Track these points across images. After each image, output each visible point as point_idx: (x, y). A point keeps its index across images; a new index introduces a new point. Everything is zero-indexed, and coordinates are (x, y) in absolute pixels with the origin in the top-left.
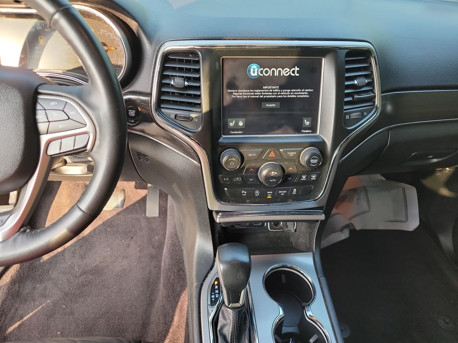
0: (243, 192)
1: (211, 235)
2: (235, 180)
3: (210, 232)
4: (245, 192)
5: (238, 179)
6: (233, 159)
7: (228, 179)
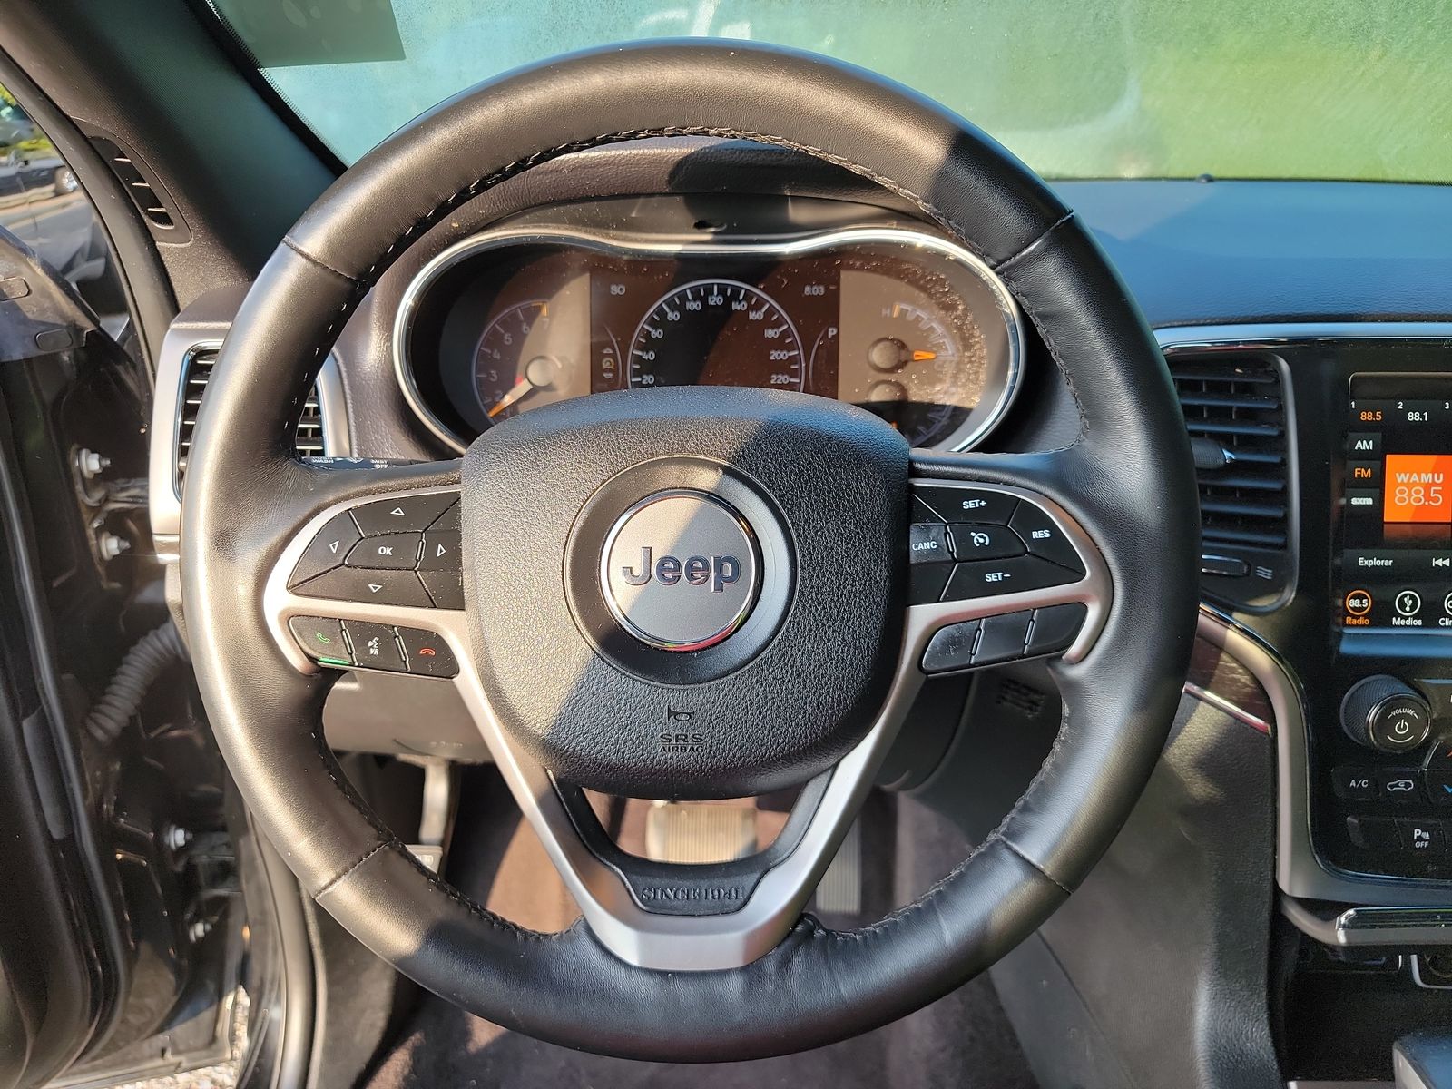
0: (1416, 835)
1: (1264, 993)
2: (1391, 786)
3: (1262, 982)
4: (1427, 836)
5: (1402, 783)
6: (1409, 711)
7: (1365, 783)
